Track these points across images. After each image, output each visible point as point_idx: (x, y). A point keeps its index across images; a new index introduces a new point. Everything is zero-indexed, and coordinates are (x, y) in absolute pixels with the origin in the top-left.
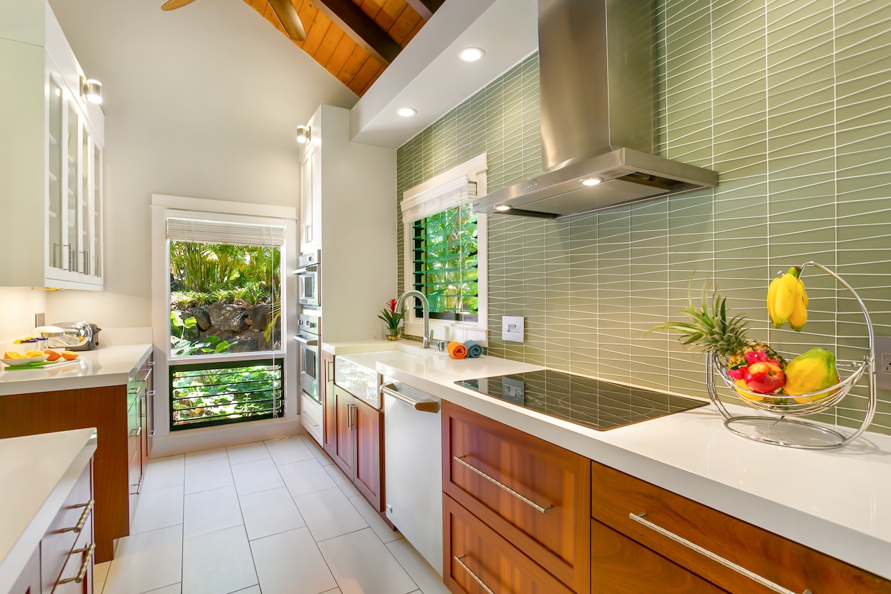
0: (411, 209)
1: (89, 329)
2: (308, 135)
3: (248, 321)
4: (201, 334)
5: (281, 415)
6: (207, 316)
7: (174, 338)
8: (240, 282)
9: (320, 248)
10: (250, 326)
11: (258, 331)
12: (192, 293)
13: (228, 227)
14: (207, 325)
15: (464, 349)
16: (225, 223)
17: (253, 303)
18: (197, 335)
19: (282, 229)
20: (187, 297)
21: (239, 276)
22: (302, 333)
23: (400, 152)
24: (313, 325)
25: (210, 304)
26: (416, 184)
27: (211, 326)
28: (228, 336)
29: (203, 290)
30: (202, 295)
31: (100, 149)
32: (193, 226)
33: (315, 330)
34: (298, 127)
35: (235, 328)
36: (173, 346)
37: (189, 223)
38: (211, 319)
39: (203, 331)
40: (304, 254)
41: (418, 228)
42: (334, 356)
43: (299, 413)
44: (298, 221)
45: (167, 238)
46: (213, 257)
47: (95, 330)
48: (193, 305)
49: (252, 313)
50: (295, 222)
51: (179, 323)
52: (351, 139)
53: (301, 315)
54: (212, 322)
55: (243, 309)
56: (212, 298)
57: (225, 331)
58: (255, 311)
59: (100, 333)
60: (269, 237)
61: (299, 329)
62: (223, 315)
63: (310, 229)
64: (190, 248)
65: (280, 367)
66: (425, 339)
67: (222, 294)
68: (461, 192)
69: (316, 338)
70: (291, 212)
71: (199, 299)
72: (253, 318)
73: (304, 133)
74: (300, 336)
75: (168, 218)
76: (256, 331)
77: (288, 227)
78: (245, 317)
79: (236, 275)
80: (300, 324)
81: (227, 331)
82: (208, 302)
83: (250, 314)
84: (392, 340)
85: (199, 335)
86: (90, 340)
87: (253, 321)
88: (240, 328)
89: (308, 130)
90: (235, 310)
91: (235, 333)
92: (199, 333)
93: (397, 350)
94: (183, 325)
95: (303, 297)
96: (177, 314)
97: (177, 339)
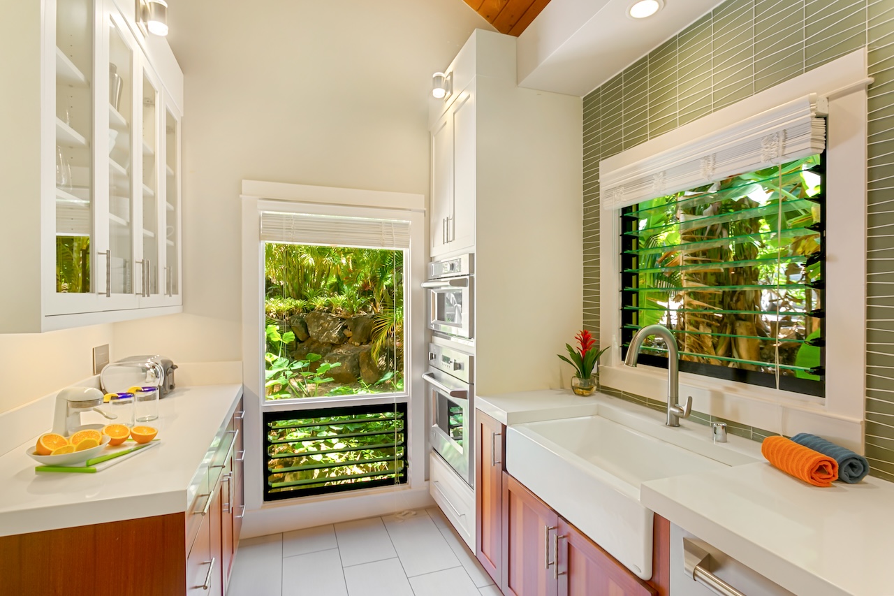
0: (626, 186)
1: (159, 368)
2: (449, 87)
3: (347, 333)
4: (299, 345)
5: (403, 480)
6: (305, 326)
7: (271, 356)
8: (337, 288)
9: (474, 250)
10: (349, 338)
11: (359, 344)
12: (289, 300)
13: (337, 222)
14: (306, 335)
15: (833, 466)
16: (333, 217)
17: (353, 312)
18: (295, 346)
19: (407, 225)
20: (285, 304)
21: (336, 280)
22: (433, 370)
23: (589, 102)
24: (458, 366)
25: (308, 312)
26: (628, 145)
27: (309, 336)
28: (327, 350)
29: (300, 296)
30: (299, 302)
31: (177, 117)
32: (294, 222)
33: (464, 374)
34: (434, 76)
35: (334, 340)
36: (269, 366)
37: (288, 218)
38: (309, 329)
39: (301, 342)
40: (437, 259)
41: (628, 217)
42: (504, 428)
43: (427, 479)
44: (428, 214)
45: (260, 239)
46: (310, 261)
47: (169, 368)
48: (291, 313)
49: (351, 324)
50: (423, 214)
51: (276, 338)
52: (517, 83)
53: (432, 345)
54: (310, 333)
55: (343, 319)
56: (310, 305)
57: (323, 343)
58: (356, 322)
59: (175, 371)
60: (390, 237)
61: (428, 365)
62: (321, 325)
63: (451, 222)
64: (289, 252)
65: (403, 414)
66: (670, 409)
67: (319, 302)
68: (786, 139)
69: (466, 387)
70: (419, 201)
71: (296, 307)
72: (354, 330)
73: (443, 83)
74: (432, 375)
75: (262, 212)
76: (356, 344)
77: (413, 221)
78: (344, 327)
79: (333, 279)
80: (431, 358)
81: (326, 343)
82: (306, 310)
83: (350, 325)
84: (583, 395)
85: (297, 347)
86: (161, 385)
87: (353, 333)
88: (340, 340)
89: (449, 78)
90: (335, 320)
91: (334, 346)
92: (297, 345)
93: (598, 415)
94: (281, 340)
95: (434, 320)
96: (274, 329)
97: (275, 357)
